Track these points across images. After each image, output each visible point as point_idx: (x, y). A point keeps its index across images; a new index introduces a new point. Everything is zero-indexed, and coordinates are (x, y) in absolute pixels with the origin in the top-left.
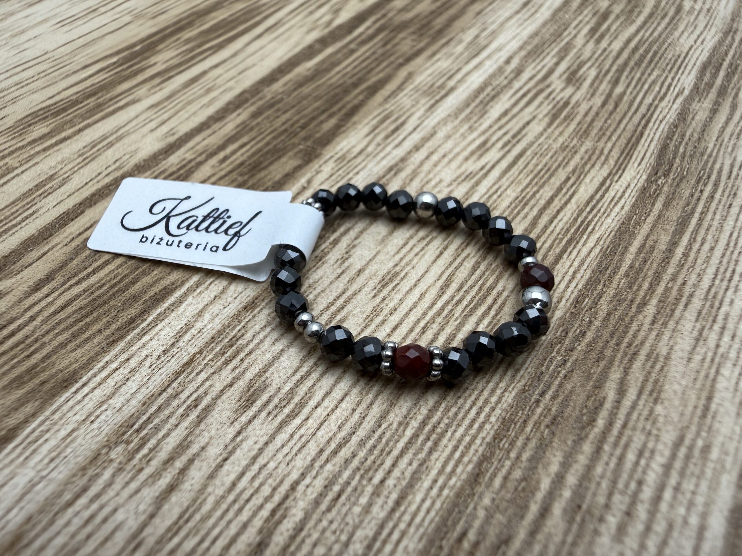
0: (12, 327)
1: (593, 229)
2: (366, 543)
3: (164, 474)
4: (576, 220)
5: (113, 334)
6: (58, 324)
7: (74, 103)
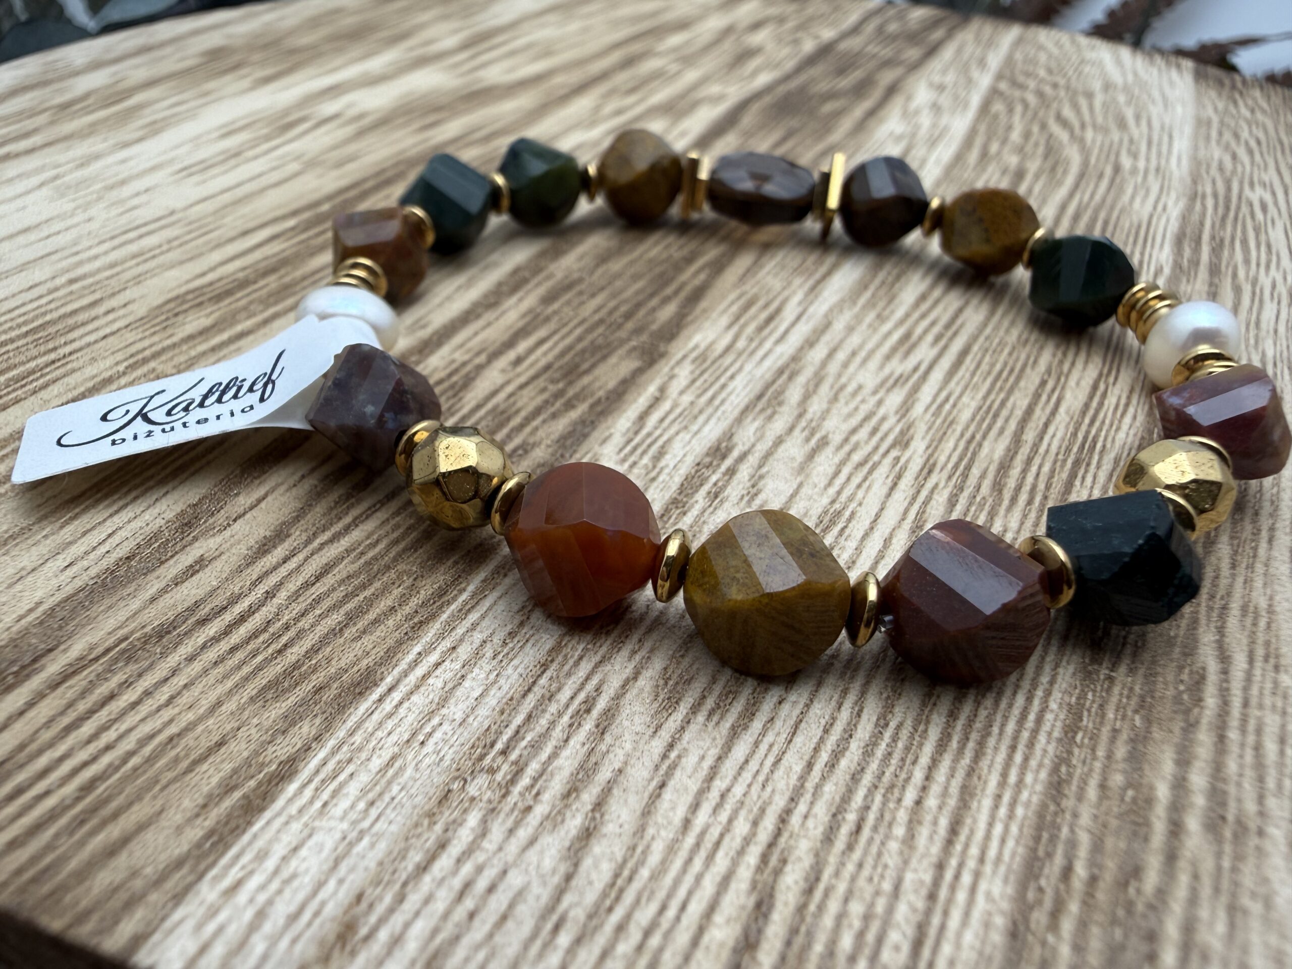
0: (238, 609)
1: (1104, 446)
2: (924, 892)
3: (568, 814)
4: (1075, 434)
5: (416, 612)
6: (318, 601)
7: (244, 284)
